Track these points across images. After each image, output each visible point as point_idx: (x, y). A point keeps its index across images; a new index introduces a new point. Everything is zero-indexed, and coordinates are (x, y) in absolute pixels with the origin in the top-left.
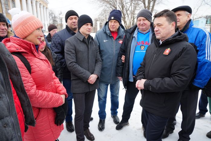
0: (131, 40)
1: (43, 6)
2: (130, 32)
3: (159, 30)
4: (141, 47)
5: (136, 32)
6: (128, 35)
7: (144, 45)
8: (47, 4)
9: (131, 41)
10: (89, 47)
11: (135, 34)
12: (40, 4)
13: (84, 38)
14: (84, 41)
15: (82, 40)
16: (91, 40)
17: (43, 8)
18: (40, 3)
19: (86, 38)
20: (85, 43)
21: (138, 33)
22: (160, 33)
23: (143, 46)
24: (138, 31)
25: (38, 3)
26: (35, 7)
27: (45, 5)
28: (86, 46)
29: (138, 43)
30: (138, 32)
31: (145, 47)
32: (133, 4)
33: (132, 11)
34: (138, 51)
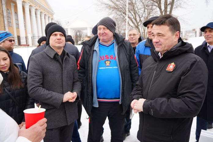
0: (92, 54)
1: (49, 17)
3: (160, 41)
4: (105, 62)
5: (97, 44)
7: (109, 59)
8: (52, 14)
10: (64, 66)
11: (96, 47)
12: (45, 15)
13: (56, 54)
14: (56, 58)
15: (52, 57)
16: (66, 56)
17: (48, 19)
18: (45, 14)
19: (60, 54)
20: (58, 61)
21: (99, 45)
22: (161, 45)
23: (108, 61)
25: (42, 14)
26: (40, 19)
27: (50, 16)
28: (58, 65)
29: (101, 57)
31: (110, 62)
32: (146, 10)
33: (146, 18)
34: (103, 68)
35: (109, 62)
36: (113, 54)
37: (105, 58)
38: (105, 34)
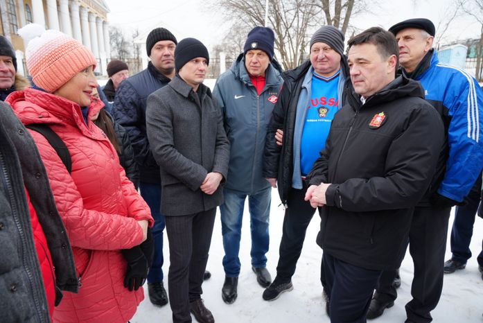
0: (297, 94)
1: (97, 18)
2: (296, 78)
3: (361, 73)
4: (319, 110)
5: (308, 77)
6: (291, 83)
7: (327, 106)
8: (104, 13)
9: (296, 97)
10: (203, 110)
11: (307, 82)
12: (90, 13)
13: (191, 90)
14: (192, 98)
15: (185, 95)
16: (205, 96)
17: (96, 22)
18: (89, 10)
19: (195, 90)
20: (194, 102)
21: (312, 79)
22: (363, 81)
23: (323, 108)
24: (313, 75)
25: (84, 11)
26: (79, 20)
27: (100, 16)
28: (195, 108)
29: (312, 101)
30: (314, 78)
31: (328, 110)
32: (301, 14)
33: (299, 30)
34: (312, 121)
35: (325, 111)
36: (334, 97)
37: (319, 101)
38: (326, 60)
